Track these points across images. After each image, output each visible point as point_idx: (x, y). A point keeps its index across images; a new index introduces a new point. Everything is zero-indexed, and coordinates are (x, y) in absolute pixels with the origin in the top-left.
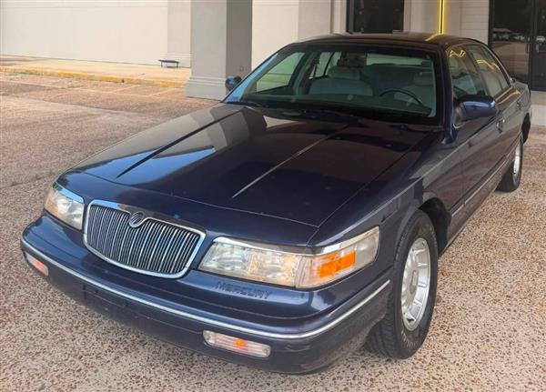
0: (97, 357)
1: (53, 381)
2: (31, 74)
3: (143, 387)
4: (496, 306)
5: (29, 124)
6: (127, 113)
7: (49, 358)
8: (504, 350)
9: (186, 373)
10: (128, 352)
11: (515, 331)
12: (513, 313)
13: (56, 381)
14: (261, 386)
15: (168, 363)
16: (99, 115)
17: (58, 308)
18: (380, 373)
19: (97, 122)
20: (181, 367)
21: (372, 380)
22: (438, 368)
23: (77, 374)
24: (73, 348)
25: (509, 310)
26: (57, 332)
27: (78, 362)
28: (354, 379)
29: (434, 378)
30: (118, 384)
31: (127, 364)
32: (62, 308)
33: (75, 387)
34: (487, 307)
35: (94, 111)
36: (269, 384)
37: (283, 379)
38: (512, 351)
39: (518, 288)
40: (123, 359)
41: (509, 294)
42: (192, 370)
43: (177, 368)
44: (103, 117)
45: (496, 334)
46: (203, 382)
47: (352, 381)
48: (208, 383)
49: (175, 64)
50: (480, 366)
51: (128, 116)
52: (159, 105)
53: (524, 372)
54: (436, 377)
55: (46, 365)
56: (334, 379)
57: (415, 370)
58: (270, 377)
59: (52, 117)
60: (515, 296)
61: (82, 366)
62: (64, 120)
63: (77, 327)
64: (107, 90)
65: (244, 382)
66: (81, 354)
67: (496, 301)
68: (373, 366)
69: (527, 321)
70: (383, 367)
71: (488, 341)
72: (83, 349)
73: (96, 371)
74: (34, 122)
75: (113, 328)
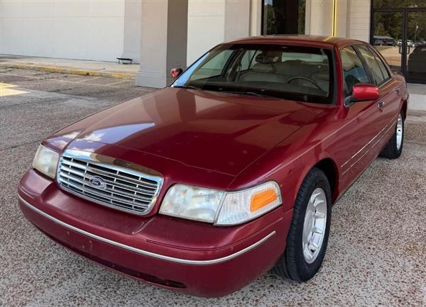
0: (45, 282)
1: (9, 299)
2: (18, 68)
3: (78, 305)
4: (360, 245)
5: (12, 106)
6: (88, 98)
7: (7, 282)
8: (362, 278)
9: (113, 294)
10: (69, 278)
11: (372, 264)
12: (372, 250)
13: (11, 300)
14: (170, 305)
15: (99, 286)
16: (66, 100)
17: (19, 244)
18: (264, 295)
19: (64, 104)
20: (109, 290)
21: (257, 301)
22: (309, 292)
23: (28, 294)
24: (27, 275)
25: (369, 248)
26: (16, 263)
27: (30, 285)
28: (243, 300)
29: (305, 299)
30: (60, 302)
31: (67, 287)
32: (22, 245)
33: (26, 304)
34: (352, 246)
35: (63, 96)
36: (176, 303)
37: (188, 299)
38: (368, 279)
39: (378, 232)
40: (65, 283)
41: (371, 236)
42: (118, 292)
43: (106, 291)
44: (70, 101)
45: (357, 266)
46: (125, 301)
47: (241, 302)
48: (129, 302)
49: (129, 62)
50: (342, 291)
51: (89, 100)
52: (114, 92)
53: (376, 295)
54: (307, 298)
55: (5, 288)
56: (228, 300)
57: (291, 293)
58: (178, 298)
59: (30, 100)
60: (375, 237)
61: (33, 288)
62: (40, 103)
63: (32, 259)
64: (75, 81)
65: (157, 302)
66: (33, 279)
67: (359, 241)
68: (259, 290)
69: (382, 256)
70: (266, 291)
71: (350, 271)
72: (35, 276)
73: (43, 293)
74: (16, 105)
75: (59, 260)
